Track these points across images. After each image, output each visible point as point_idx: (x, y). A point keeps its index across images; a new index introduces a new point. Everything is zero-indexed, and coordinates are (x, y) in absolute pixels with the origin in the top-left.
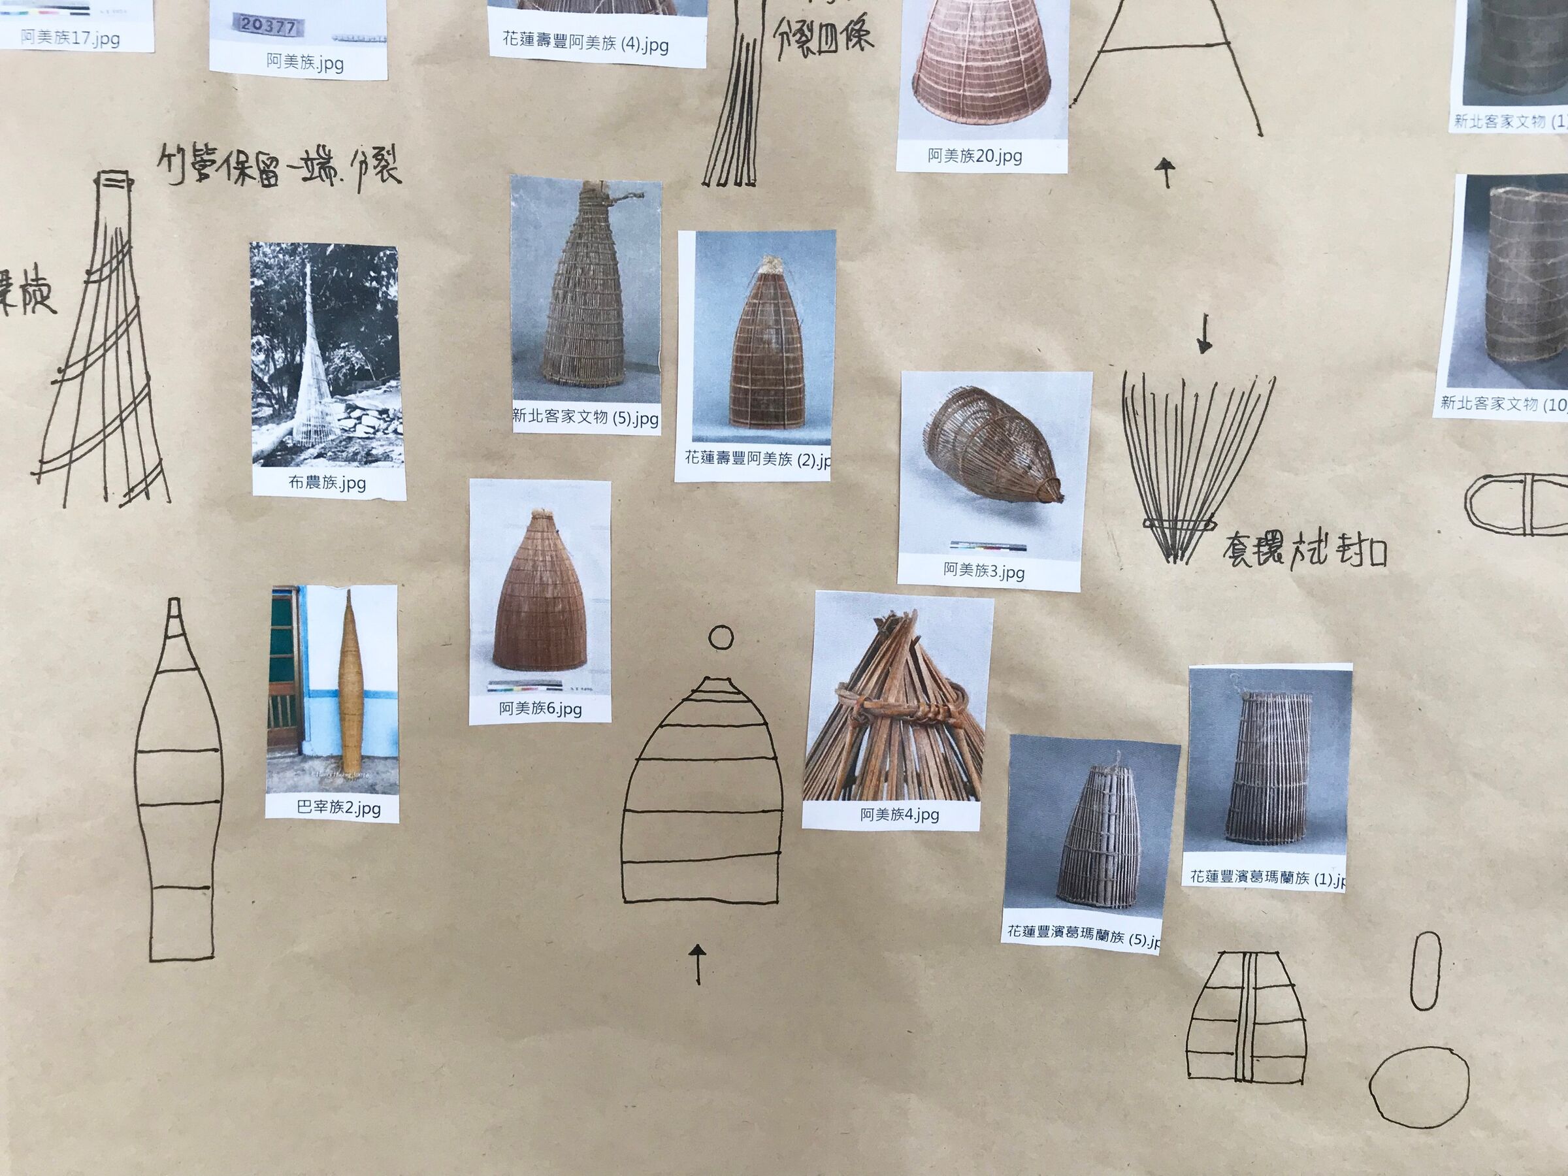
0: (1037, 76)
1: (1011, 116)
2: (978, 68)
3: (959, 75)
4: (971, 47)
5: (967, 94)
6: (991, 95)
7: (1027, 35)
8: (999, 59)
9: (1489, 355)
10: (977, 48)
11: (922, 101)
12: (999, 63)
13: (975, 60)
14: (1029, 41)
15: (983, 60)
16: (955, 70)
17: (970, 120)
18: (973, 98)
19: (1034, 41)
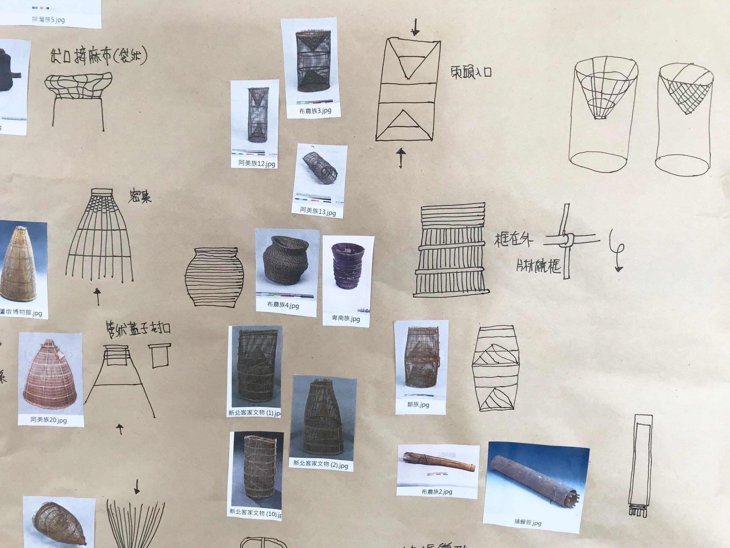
0: (71, 393)
1: (62, 407)
2: (49, 389)
3: (42, 391)
4: (46, 381)
5: (45, 398)
6: (55, 398)
7: (67, 378)
8: (57, 386)
9: (247, 495)
10: (48, 381)
11: (27, 400)
12: (57, 387)
13: (48, 386)
14: (68, 380)
15: (51, 386)
16: (40, 389)
17: (47, 407)
18: (47, 399)
19: (69, 380)
